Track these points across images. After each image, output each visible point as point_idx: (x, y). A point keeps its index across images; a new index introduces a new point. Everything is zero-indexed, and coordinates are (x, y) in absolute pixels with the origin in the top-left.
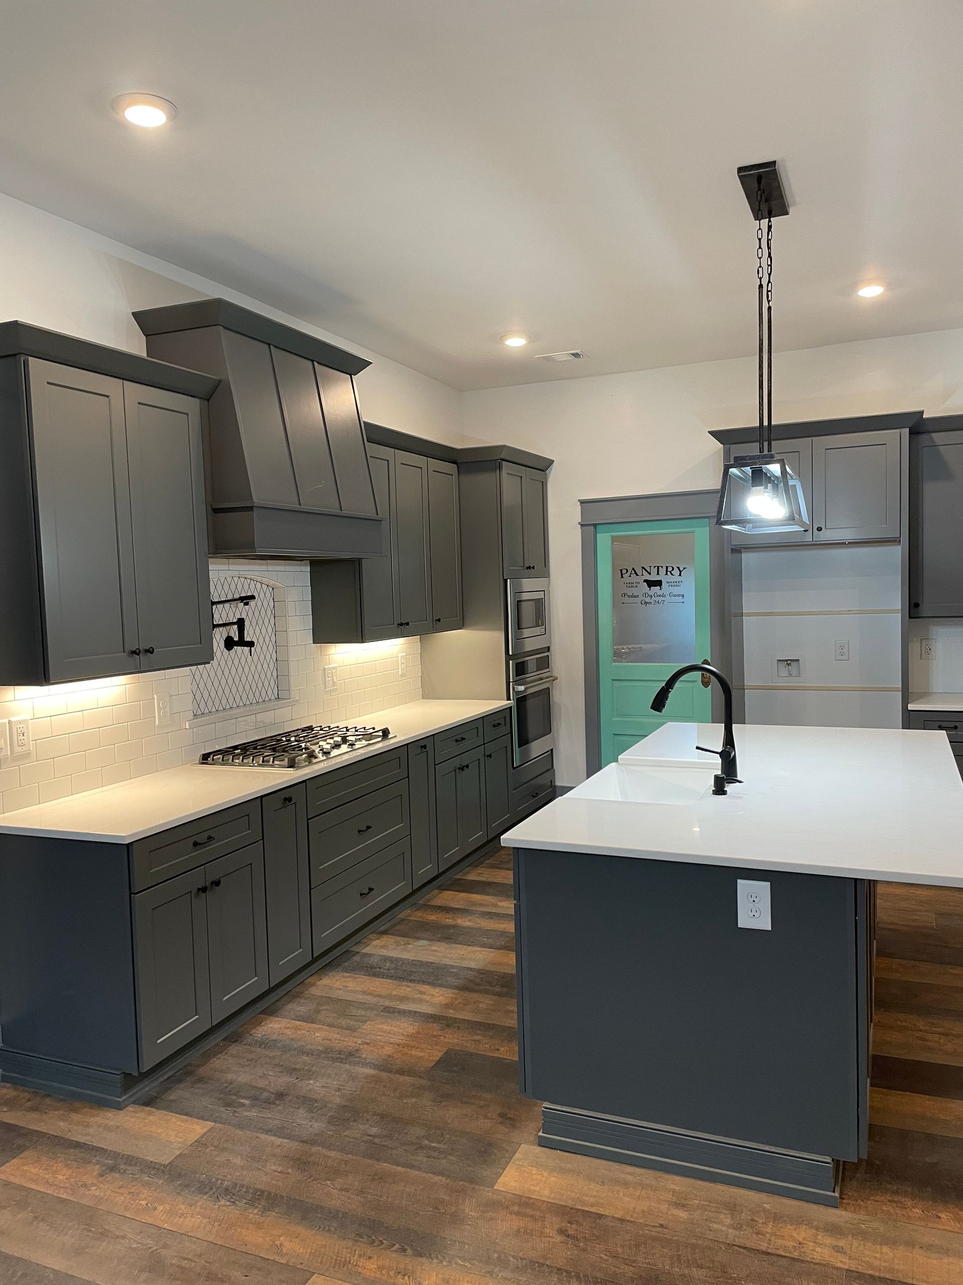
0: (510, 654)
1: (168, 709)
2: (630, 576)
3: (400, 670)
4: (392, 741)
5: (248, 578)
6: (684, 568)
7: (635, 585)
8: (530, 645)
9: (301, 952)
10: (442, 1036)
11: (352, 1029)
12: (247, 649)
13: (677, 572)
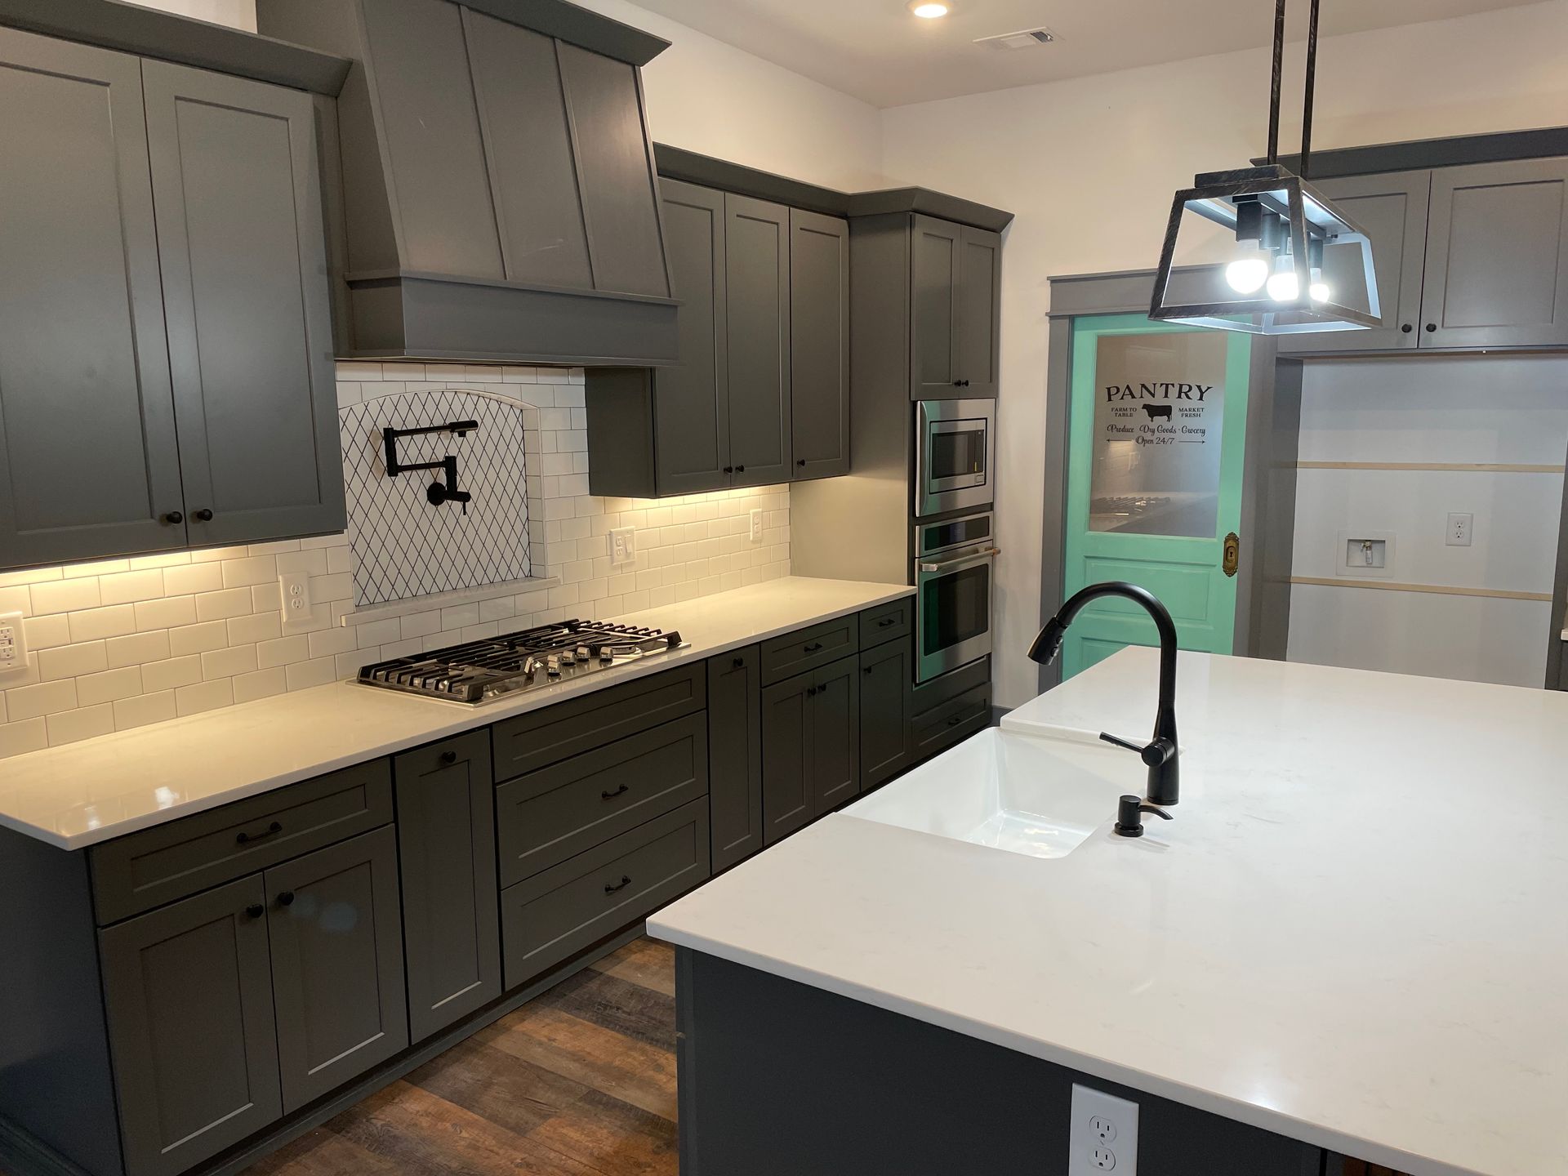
0: (917, 515)
1: (306, 597)
2: (1122, 398)
3: (751, 533)
4: (684, 653)
5: (473, 394)
6: (1209, 388)
7: (1129, 412)
8: (964, 499)
9: (480, 985)
10: (649, 1166)
11: (520, 1129)
12: (457, 505)
13: (1195, 393)
